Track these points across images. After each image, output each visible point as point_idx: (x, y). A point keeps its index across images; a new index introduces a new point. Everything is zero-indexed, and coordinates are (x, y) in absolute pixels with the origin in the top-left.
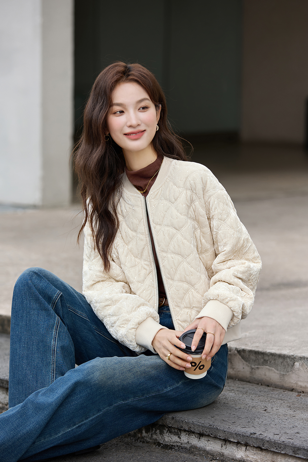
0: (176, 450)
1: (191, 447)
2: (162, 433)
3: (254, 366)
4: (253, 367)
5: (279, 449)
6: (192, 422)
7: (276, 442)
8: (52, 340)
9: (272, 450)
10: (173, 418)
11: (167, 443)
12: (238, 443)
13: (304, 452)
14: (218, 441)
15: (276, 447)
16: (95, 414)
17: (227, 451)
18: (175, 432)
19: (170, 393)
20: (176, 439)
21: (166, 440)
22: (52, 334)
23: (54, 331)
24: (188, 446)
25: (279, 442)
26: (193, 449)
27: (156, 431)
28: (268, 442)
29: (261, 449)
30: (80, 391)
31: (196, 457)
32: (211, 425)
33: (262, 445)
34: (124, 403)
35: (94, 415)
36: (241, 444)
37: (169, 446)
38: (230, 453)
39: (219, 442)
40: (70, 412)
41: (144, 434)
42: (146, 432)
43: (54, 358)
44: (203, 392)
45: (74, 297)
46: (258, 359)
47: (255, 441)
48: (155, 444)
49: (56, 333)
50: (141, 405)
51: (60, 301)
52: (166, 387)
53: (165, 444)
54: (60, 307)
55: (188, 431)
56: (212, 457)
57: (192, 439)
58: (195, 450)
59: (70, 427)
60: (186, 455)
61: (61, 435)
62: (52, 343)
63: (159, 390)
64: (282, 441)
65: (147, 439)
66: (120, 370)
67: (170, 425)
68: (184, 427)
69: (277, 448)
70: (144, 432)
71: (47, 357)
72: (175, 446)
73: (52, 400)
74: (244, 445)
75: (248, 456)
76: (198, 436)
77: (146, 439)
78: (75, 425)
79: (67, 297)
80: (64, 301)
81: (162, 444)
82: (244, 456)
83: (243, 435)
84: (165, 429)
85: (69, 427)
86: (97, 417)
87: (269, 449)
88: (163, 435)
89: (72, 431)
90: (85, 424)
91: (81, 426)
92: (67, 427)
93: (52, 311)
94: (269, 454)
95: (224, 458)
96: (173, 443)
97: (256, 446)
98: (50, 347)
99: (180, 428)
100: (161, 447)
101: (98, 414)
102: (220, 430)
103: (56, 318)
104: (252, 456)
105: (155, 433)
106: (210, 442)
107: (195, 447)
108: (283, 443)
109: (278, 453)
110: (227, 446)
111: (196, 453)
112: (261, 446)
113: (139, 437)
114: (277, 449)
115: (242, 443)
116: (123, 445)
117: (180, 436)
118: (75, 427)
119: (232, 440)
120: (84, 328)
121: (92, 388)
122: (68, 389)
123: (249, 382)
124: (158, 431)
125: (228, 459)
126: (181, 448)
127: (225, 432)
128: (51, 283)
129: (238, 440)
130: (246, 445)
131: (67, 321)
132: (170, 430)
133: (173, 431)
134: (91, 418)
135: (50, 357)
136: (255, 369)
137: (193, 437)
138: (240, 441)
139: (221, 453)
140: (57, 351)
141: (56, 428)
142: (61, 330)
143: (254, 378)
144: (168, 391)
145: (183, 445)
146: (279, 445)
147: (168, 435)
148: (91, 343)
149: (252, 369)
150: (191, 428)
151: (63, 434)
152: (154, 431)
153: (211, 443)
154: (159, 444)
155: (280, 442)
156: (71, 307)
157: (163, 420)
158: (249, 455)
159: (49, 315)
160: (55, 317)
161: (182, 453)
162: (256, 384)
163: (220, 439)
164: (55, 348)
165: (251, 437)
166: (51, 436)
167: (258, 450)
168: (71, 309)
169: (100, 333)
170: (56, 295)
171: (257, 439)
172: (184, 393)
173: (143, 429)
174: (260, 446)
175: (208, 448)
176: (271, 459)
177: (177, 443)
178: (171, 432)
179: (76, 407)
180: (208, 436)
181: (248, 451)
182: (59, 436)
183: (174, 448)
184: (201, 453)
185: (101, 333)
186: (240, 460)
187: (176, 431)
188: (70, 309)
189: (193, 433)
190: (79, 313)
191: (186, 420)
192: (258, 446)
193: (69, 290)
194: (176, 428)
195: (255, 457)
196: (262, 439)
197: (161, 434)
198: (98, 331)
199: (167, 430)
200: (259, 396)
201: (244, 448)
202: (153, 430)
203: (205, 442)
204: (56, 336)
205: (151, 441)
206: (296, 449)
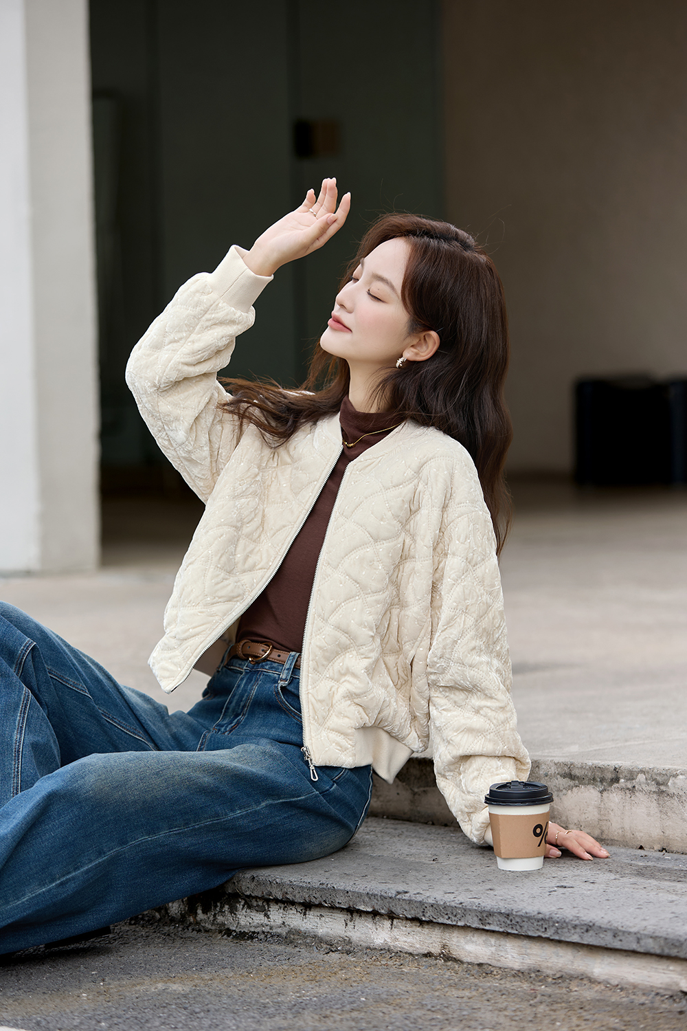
0: (261, 940)
1: (289, 932)
2: (233, 910)
3: (418, 788)
4: (416, 790)
5: (453, 918)
6: (289, 882)
7: (448, 904)
8: (14, 732)
9: (440, 921)
10: (254, 878)
11: (244, 930)
12: (375, 914)
13: (500, 918)
14: (338, 915)
15: (447, 914)
16: (93, 858)
17: (356, 934)
18: (258, 906)
19: (241, 822)
20: (261, 920)
21: (242, 923)
22: (15, 720)
23: (19, 715)
24: (283, 931)
25: (453, 904)
26: (293, 935)
27: (222, 907)
28: (432, 906)
29: (422, 923)
30: (58, 812)
31: (298, 949)
32: (323, 884)
33: (421, 914)
34: (151, 840)
35: (91, 861)
36: (381, 915)
37: (247, 933)
38: (363, 937)
39: (341, 916)
40: (41, 853)
41: (201, 915)
42: (205, 912)
43: (18, 765)
44: (313, 828)
45: (60, 652)
46: (424, 774)
47: (407, 908)
48: (220, 932)
49: (23, 719)
50: (186, 845)
51: (30, 658)
52: (233, 810)
53: (240, 931)
54: (31, 670)
55: (282, 902)
56: (329, 947)
57: (290, 916)
58: (296, 937)
59: (44, 885)
60: (280, 948)
61: (27, 901)
62: (15, 737)
63: (217, 815)
64: (459, 902)
65: (207, 925)
66: (137, 773)
67: (248, 893)
68: (273, 893)
69: (450, 916)
70: (199, 911)
71: (4, 764)
72: (258, 933)
73: (6, 831)
74: (386, 917)
75: (396, 939)
76: (301, 910)
77: (203, 925)
78: (53, 880)
79: (47, 652)
80: (40, 657)
81: (235, 931)
82: (389, 940)
83: (381, 896)
84: (240, 902)
85: (42, 884)
86: (97, 866)
87: (435, 921)
88: (235, 914)
89: (48, 891)
90: (73, 878)
91: (67, 883)
92: (39, 885)
93: (16, 678)
94: (436, 931)
95: (351, 947)
96: (256, 927)
97: (410, 917)
98: (9, 745)
99: (267, 897)
100: (231, 936)
101: (100, 861)
102: (339, 890)
103: (23, 689)
104: (405, 939)
105: (221, 911)
106: (323, 918)
107: (298, 932)
108: (460, 906)
109: (453, 926)
110: (356, 922)
111: (299, 942)
112: (420, 916)
113: (191, 923)
114: (449, 918)
115: (383, 911)
116: (159, 937)
117: (269, 913)
118: (54, 884)
119: (362, 908)
120: (80, 711)
121: (82, 806)
122: (35, 808)
123: (409, 820)
124: (226, 907)
125: (360, 948)
126: (270, 936)
127: (348, 892)
128: (15, 626)
129: (373, 907)
130: (392, 916)
131: (46, 698)
132: (250, 902)
133: (255, 904)
134: (86, 868)
135: (11, 764)
136: (419, 795)
137: (291, 912)
138: (377, 908)
139: (346, 938)
140: (24, 752)
141: (15, 886)
142: (32, 713)
143: (419, 812)
144: (236, 817)
145: (274, 931)
146: (454, 911)
147: (245, 914)
148: (95, 740)
149: (415, 794)
150: (287, 893)
151: (30, 899)
152: (218, 909)
153: (327, 920)
154: (228, 932)
155: (456, 905)
156: (54, 670)
157: (234, 883)
158: (398, 937)
159: (9, 685)
160: (21, 689)
161: (272, 944)
162: (422, 823)
163: (342, 910)
164: (19, 746)
165: (399, 899)
166: (7, 903)
167: (416, 925)
168: (54, 675)
169: (113, 721)
170: (22, 648)
171: (410, 902)
172: (270, 825)
173: (198, 906)
174: (418, 916)
175: (321, 930)
176: (439, 940)
177: (263, 926)
178: (250, 907)
179: (53, 845)
180: (320, 906)
181: (396, 930)
182: (23, 903)
183: (257, 937)
184: (308, 941)
185: (115, 722)
186: (382, 948)
187: (260, 903)
188: (52, 674)
189: (293, 903)
190: (71, 683)
191: (278, 880)
192: (413, 916)
193: (50, 639)
194: (260, 896)
195: (410, 939)
196: (420, 902)
197: (231, 912)
198: (109, 718)
199: (242, 903)
200: (425, 840)
201: (387, 923)
202: (216, 906)
203: (316, 920)
204: (22, 723)
205: (213, 928)
206: (484, 916)
